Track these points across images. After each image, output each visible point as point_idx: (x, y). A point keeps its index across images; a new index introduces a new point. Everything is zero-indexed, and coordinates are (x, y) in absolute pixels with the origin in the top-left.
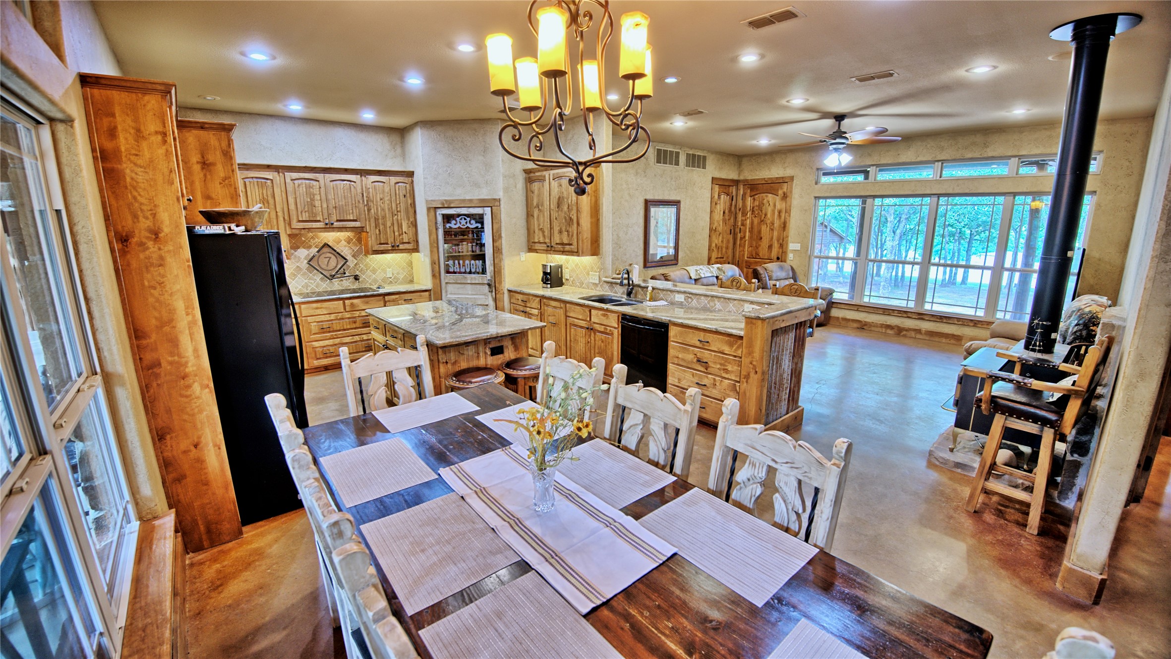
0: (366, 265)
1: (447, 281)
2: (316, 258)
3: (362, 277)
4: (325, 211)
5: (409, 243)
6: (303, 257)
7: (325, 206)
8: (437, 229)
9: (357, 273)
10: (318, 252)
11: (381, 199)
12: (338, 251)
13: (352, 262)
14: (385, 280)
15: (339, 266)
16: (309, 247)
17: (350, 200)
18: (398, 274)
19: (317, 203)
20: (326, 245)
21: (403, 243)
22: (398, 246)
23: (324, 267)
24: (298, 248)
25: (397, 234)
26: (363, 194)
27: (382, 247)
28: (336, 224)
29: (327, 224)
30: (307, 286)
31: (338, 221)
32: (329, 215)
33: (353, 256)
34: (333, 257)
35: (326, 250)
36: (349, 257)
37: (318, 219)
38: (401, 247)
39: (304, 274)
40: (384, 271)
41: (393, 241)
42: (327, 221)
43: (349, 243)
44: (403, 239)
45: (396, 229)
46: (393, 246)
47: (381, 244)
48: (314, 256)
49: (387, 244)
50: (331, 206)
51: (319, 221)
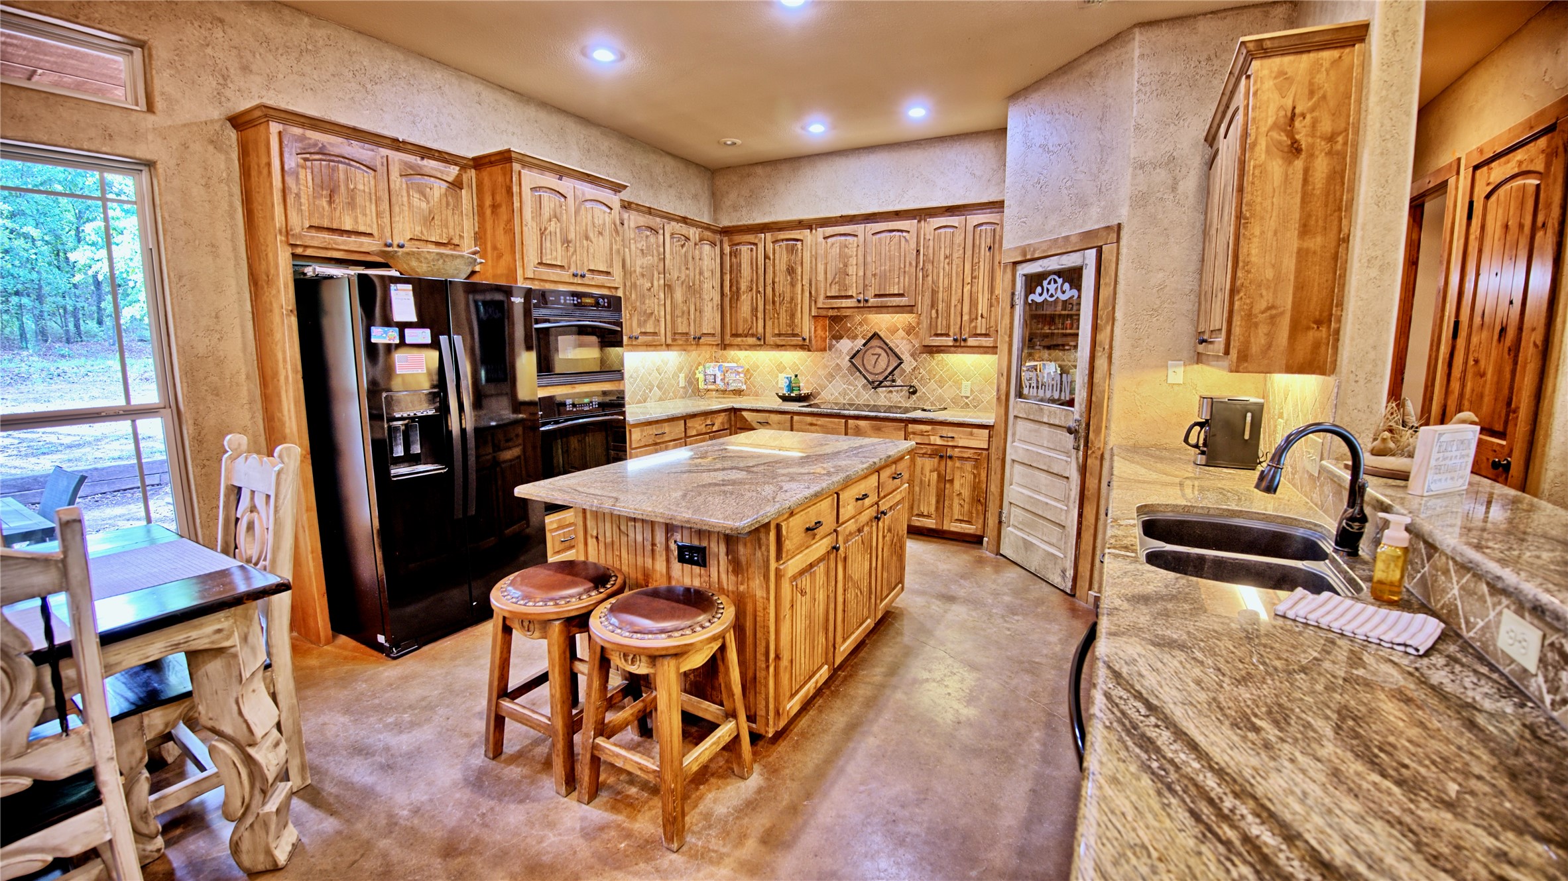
0: (929, 372)
1: (1016, 413)
2: (861, 354)
3: (922, 390)
4: (861, 282)
5: (986, 335)
6: (845, 351)
7: (861, 273)
8: (1012, 306)
9: (915, 382)
10: (864, 345)
11: (946, 257)
12: (891, 344)
13: (909, 364)
14: (956, 401)
15: (890, 369)
16: (854, 338)
17: (897, 262)
18: (981, 392)
19: (852, 270)
20: (875, 336)
21: (976, 335)
22: (965, 340)
23: (869, 368)
24: (841, 338)
25: (966, 318)
26: (918, 251)
27: (938, 341)
28: (873, 301)
29: (859, 301)
30: (844, 394)
31: (876, 296)
32: (865, 286)
33: (912, 355)
34: (884, 354)
35: (875, 342)
36: (906, 357)
37: (850, 293)
38: (972, 342)
39: (844, 376)
40: (958, 384)
41: (957, 330)
42: (861, 297)
43: (908, 333)
44: (976, 327)
45: (966, 309)
46: (955, 340)
47: (937, 335)
48: (858, 352)
49: (947, 335)
50: (869, 274)
51: (851, 297)
